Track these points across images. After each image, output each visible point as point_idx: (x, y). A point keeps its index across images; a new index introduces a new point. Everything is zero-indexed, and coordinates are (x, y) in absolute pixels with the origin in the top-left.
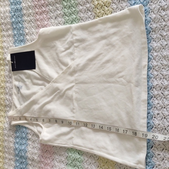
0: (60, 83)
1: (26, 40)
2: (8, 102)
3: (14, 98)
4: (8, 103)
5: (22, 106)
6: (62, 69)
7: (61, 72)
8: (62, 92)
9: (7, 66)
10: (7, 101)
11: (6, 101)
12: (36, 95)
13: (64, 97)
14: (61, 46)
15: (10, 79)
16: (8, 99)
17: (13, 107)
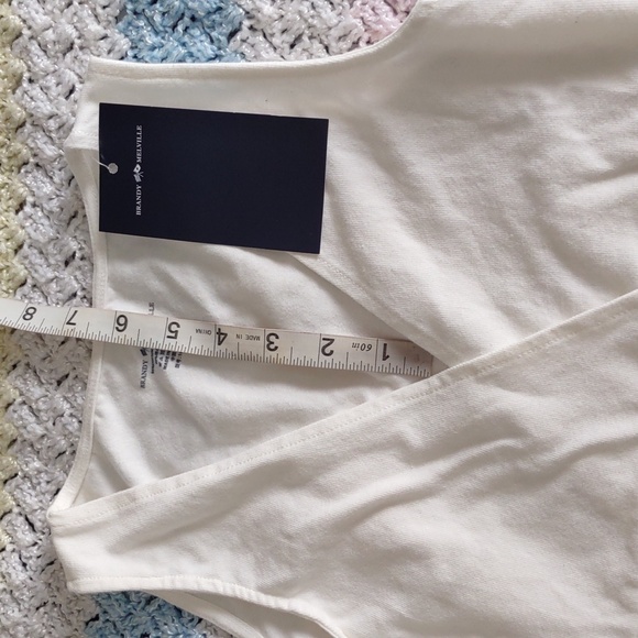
0: (535, 390)
1: (247, 23)
2: (39, 421)
3: (99, 414)
4: (39, 430)
5: (170, 481)
6: (561, 301)
7: (551, 320)
8: (547, 458)
9: (39, 174)
10: (32, 419)
11: (25, 411)
12: (309, 428)
13: (558, 488)
14: (577, 136)
15: (66, 274)
16: (42, 406)
17: (85, 464)
